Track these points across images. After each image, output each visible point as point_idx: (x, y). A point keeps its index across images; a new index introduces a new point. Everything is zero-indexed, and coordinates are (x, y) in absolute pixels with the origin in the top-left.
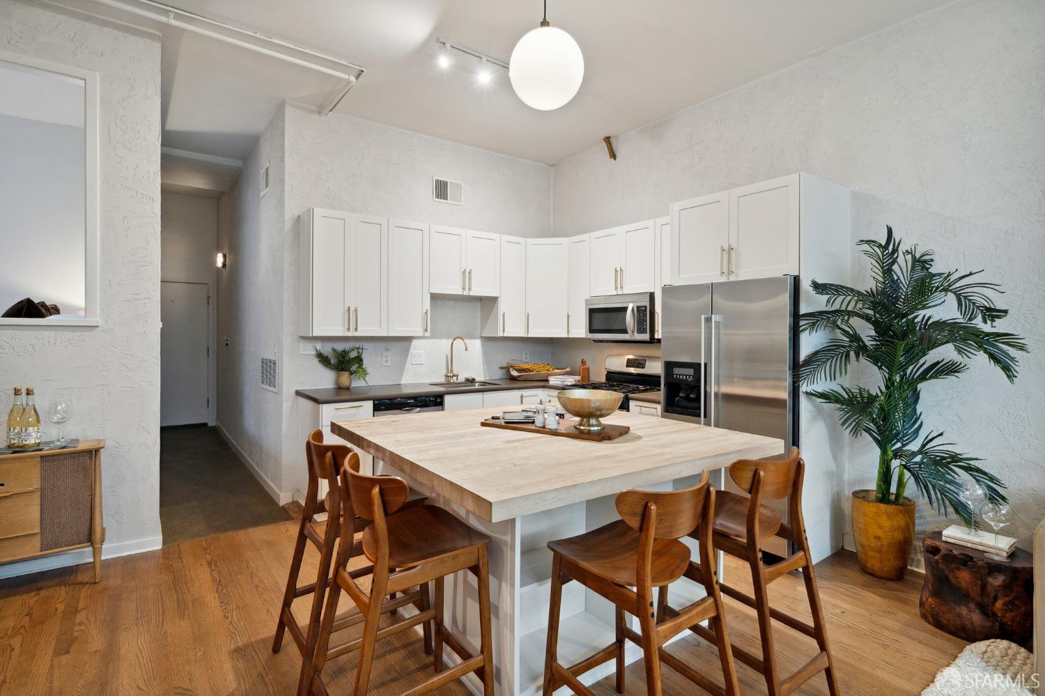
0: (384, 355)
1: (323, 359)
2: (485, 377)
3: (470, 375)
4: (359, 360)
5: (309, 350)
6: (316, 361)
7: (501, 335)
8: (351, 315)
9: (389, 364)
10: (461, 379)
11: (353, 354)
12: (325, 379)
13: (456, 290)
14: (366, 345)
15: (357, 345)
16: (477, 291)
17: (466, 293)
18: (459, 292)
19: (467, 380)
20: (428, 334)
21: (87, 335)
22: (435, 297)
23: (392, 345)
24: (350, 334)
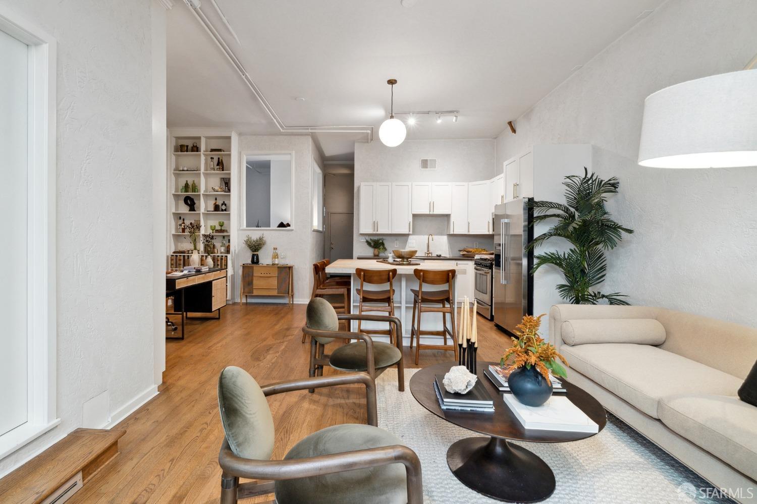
0: (395, 242)
1: (369, 243)
2: (449, 255)
3: (439, 253)
4: (383, 244)
5: (363, 240)
6: (366, 243)
7: (452, 233)
8: (375, 225)
9: (398, 246)
10: (434, 255)
11: (381, 241)
12: (370, 252)
13: (426, 211)
14: (384, 238)
15: (381, 237)
16: (436, 212)
17: (431, 213)
18: (428, 213)
19: (437, 256)
20: (411, 232)
21: (290, 232)
22: (415, 216)
23: (399, 238)
24: (375, 233)
